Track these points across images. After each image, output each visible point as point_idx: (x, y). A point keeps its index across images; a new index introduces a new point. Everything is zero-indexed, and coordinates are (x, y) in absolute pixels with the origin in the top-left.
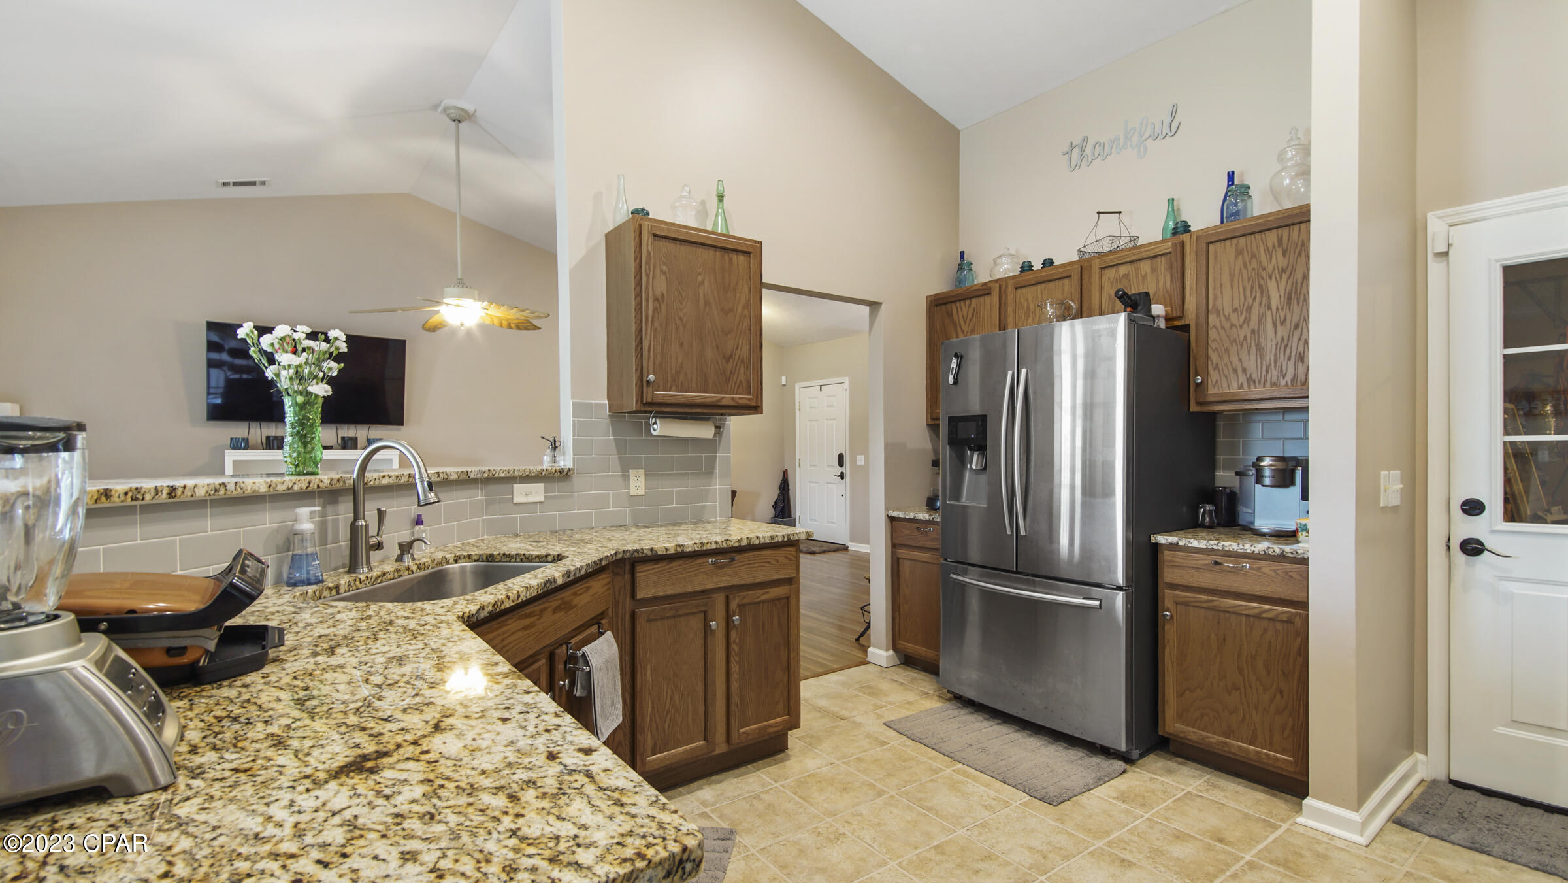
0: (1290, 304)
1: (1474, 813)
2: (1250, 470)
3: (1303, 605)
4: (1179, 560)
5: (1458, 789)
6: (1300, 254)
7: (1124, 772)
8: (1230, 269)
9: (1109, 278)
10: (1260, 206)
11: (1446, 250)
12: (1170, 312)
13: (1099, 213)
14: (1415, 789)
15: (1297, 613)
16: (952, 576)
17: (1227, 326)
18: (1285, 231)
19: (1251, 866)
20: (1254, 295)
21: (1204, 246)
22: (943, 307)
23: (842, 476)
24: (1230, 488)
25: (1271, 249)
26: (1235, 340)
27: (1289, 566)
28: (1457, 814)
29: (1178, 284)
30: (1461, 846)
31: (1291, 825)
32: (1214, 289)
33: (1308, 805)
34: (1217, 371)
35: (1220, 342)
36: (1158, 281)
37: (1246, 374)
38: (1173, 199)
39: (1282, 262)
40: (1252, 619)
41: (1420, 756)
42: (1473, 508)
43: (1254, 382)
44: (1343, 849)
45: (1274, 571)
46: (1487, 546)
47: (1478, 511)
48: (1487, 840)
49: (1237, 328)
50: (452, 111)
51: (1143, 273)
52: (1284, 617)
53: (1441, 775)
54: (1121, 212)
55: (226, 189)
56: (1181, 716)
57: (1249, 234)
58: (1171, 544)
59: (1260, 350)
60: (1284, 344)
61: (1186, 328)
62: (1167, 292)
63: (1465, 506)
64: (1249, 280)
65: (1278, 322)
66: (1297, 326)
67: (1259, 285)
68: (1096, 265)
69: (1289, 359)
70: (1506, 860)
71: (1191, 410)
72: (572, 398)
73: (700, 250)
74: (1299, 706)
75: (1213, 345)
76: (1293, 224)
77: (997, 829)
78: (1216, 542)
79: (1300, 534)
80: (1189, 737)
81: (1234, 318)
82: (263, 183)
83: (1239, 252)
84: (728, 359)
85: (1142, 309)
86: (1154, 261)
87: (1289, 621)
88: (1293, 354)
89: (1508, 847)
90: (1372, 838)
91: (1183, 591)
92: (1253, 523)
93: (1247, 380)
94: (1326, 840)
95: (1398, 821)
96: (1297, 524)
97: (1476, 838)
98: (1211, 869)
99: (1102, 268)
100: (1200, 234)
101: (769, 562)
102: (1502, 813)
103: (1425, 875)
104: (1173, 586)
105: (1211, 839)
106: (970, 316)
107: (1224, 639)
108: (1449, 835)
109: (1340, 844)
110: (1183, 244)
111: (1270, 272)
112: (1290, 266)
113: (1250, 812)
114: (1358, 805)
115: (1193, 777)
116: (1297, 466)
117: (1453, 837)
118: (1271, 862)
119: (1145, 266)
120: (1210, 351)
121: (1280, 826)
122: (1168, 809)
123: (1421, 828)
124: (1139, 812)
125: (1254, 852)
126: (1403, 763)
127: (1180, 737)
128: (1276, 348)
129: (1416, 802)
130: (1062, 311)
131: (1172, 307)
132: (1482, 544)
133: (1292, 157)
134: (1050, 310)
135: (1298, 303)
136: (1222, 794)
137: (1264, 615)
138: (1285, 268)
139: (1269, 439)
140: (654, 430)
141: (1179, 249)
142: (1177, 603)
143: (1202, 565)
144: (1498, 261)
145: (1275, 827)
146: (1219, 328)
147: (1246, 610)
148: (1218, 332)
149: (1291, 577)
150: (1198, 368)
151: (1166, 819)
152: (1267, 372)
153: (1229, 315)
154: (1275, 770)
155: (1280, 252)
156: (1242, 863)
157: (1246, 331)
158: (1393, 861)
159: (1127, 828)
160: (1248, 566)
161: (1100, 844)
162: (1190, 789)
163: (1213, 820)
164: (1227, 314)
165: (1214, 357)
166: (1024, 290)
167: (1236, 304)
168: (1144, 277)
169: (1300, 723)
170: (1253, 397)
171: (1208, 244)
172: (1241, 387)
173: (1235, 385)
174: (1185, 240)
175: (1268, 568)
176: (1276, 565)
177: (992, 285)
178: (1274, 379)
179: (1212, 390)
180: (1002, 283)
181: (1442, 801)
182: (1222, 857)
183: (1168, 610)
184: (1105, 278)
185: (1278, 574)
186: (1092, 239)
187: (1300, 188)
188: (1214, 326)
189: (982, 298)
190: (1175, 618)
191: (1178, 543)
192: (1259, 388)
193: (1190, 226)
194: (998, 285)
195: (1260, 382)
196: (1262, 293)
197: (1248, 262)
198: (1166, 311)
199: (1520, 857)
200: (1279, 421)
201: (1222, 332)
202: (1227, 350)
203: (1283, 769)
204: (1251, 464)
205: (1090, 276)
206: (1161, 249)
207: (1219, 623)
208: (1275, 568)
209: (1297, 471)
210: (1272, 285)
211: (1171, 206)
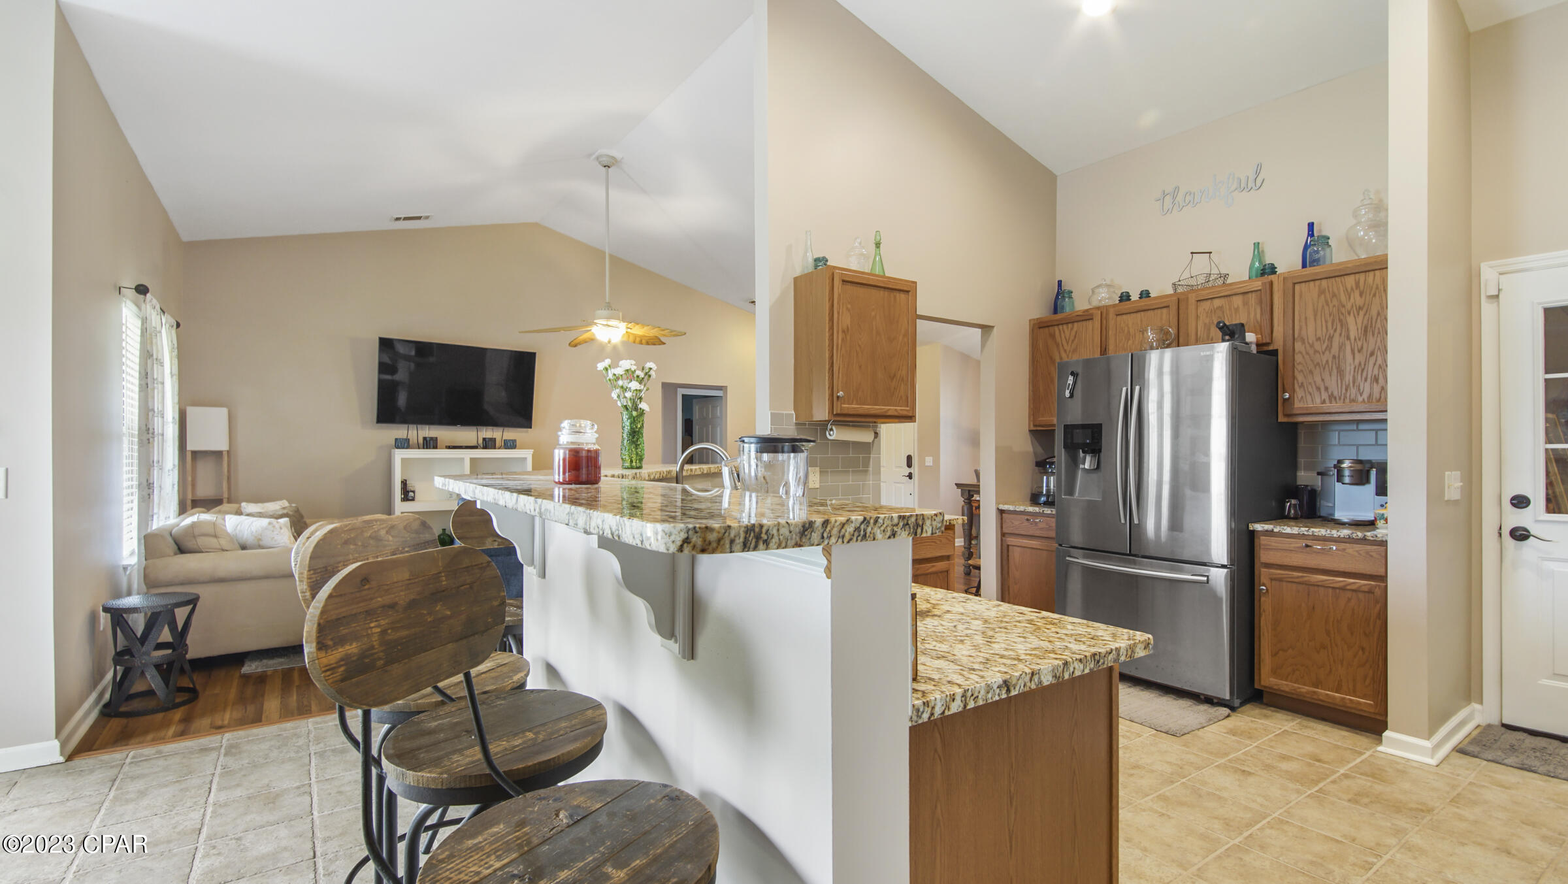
0: (1366, 335)
1: (1522, 746)
2: (1331, 471)
3: (1383, 578)
4: (1273, 544)
5: (1509, 731)
6: (1375, 295)
7: (1228, 716)
8: (1314, 306)
9: (1204, 309)
10: (1338, 255)
11: (1497, 294)
12: (1261, 339)
13: (1192, 253)
14: (1473, 730)
15: (1377, 585)
16: (1067, 558)
17: (1311, 352)
18: (1362, 276)
19: (1346, 776)
20: (1334, 327)
21: (1291, 285)
22: (1046, 330)
23: (910, 476)
24: (1311, 486)
25: (1349, 290)
26: (1318, 364)
27: (1369, 547)
28: (1508, 747)
29: (1267, 316)
30: (1512, 767)
31: (1374, 752)
32: (1300, 321)
33: (1386, 737)
34: (1302, 389)
35: (1305, 365)
36: (1249, 313)
37: (1328, 392)
38: (1259, 243)
39: (1359, 301)
40: (1338, 591)
41: (1476, 706)
42: (1520, 502)
43: (1335, 398)
44: (1417, 768)
45: (1357, 551)
46: (1532, 533)
47: (1524, 505)
48: (1536, 763)
49: (1320, 354)
50: (604, 159)
51: (1236, 306)
52: (1365, 588)
53: (1495, 721)
54: (1211, 253)
55: (398, 222)
56: (1275, 672)
57: (1330, 278)
58: (1267, 531)
59: (1341, 373)
60: (1361, 368)
61: (1275, 353)
62: (1257, 322)
63: (1514, 500)
64: (1330, 315)
65: (1356, 351)
66: (1372, 354)
67: (1339, 319)
68: (1192, 298)
69: (1366, 380)
70: (1549, 776)
71: (1279, 421)
72: (770, 410)
73: (874, 291)
74: (1379, 659)
75: (1299, 367)
76: (1369, 271)
77: (1137, 750)
78: (1307, 529)
79: (1378, 522)
80: (1282, 689)
81: (1317, 346)
82: (427, 218)
83: (1322, 292)
84: (892, 378)
85: (1239, 337)
86: (1246, 296)
87: (1370, 592)
88: (1369, 376)
89: (1551, 768)
90: (1440, 761)
91: (1276, 569)
92: (1333, 514)
93: (1329, 396)
94: (1403, 762)
95: (1460, 750)
96: (1375, 514)
97: (1525, 761)
98: (1314, 778)
99: (1198, 301)
100: (1286, 275)
101: (935, 542)
102: (1546, 746)
103: (1486, 784)
104: (1268, 566)
105: (1310, 759)
106: (1072, 338)
107: (1314, 608)
108: (1503, 760)
109: (1415, 764)
110: (1271, 283)
111: (1349, 309)
112: (1366, 306)
113: (1339, 744)
114: (1429, 735)
115: (1287, 720)
116: (1372, 468)
117: (1506, 761)
118: (1361, 774)
119: (1238, 301)
120: (1296, 373)
121: (1365, 753)
122: (1270, 740)
123: (1481, 755)
124: (1248, 742)
125: (1346, 768)
126: (1463, 710)
127: (1275, 689)
128: (1354, 371)
129: (1474, 739)
130: (1161, 336)
131: (1261, 335)
132: (1528, 531)
133: (1365, 214)
134: (1150, 335)
135: (1373, 335)
136: (1314, 732)
137: (1349, 587)
138: (1362, 305)
139: (1344, 445)
140: (830, 435)
141: (1268, 286)
142: (1272, 580)
143: (1294, 547)
144: (1540, 304)
145: (1361, 754)
146: (1304, 353)
147: (1333, 583)
148: (1303, 357)
149: (1372, 556)
150: (1286, 386)
151: (1271, 747)
152: (1346, 390)
153: (1313, 343)
154: (1357, 712)
155: (1357, 293)
156: (1338, 774)
157: (1327, 356)
158: (1458, 775)
159: (1241, 752)
160: (1334, 548)
161: (1223, 761)
162: (1286, 728)
163: (1309, 748)
164: (1311, 342)
165: (1300, 377)
166: (1124, 317)
167: (1319, 334)
168: (1237, 310)
169: (1379, 673)
170: (1334, 411)
171: (1294, 284)
172: (1324, 402)
173: (1318, 401)
174: (1273, 280)
175: (1352, 549)
176: (1357, 547)
177: (1094, 311)
178: (1353, 396)
179: (1297, 404)
180: (1103, 311)
181: (1497, 738)
182: (1321, 770)
183: (1264, 585)
184: (1200, 310)
185: (1360, 554)
186: (1186, 275)
187: (1371, 239)
188: (1300, 352)
189: (1084, 323)
190: (1270, 591)
191: (1273, 530)
192: (1340, 404)
193: (1276, 268)
194: (1100, 312)
195: (1340, 399)
196: (1342, 326)
197: (1329, 301)
198: (1257, 339)
199: (1560, 774)
200: (1354, 430)
201: (1307, 357)
202: (1311, 372)
203: (1365, 711)
204: (1333, 466)
205: (1187, 309)
206: (1252, 286)
207: (1309, 595)
208: (1357, 549)
209: (1372, 472)
210: (1350, 320)
211: (1256, 250)
